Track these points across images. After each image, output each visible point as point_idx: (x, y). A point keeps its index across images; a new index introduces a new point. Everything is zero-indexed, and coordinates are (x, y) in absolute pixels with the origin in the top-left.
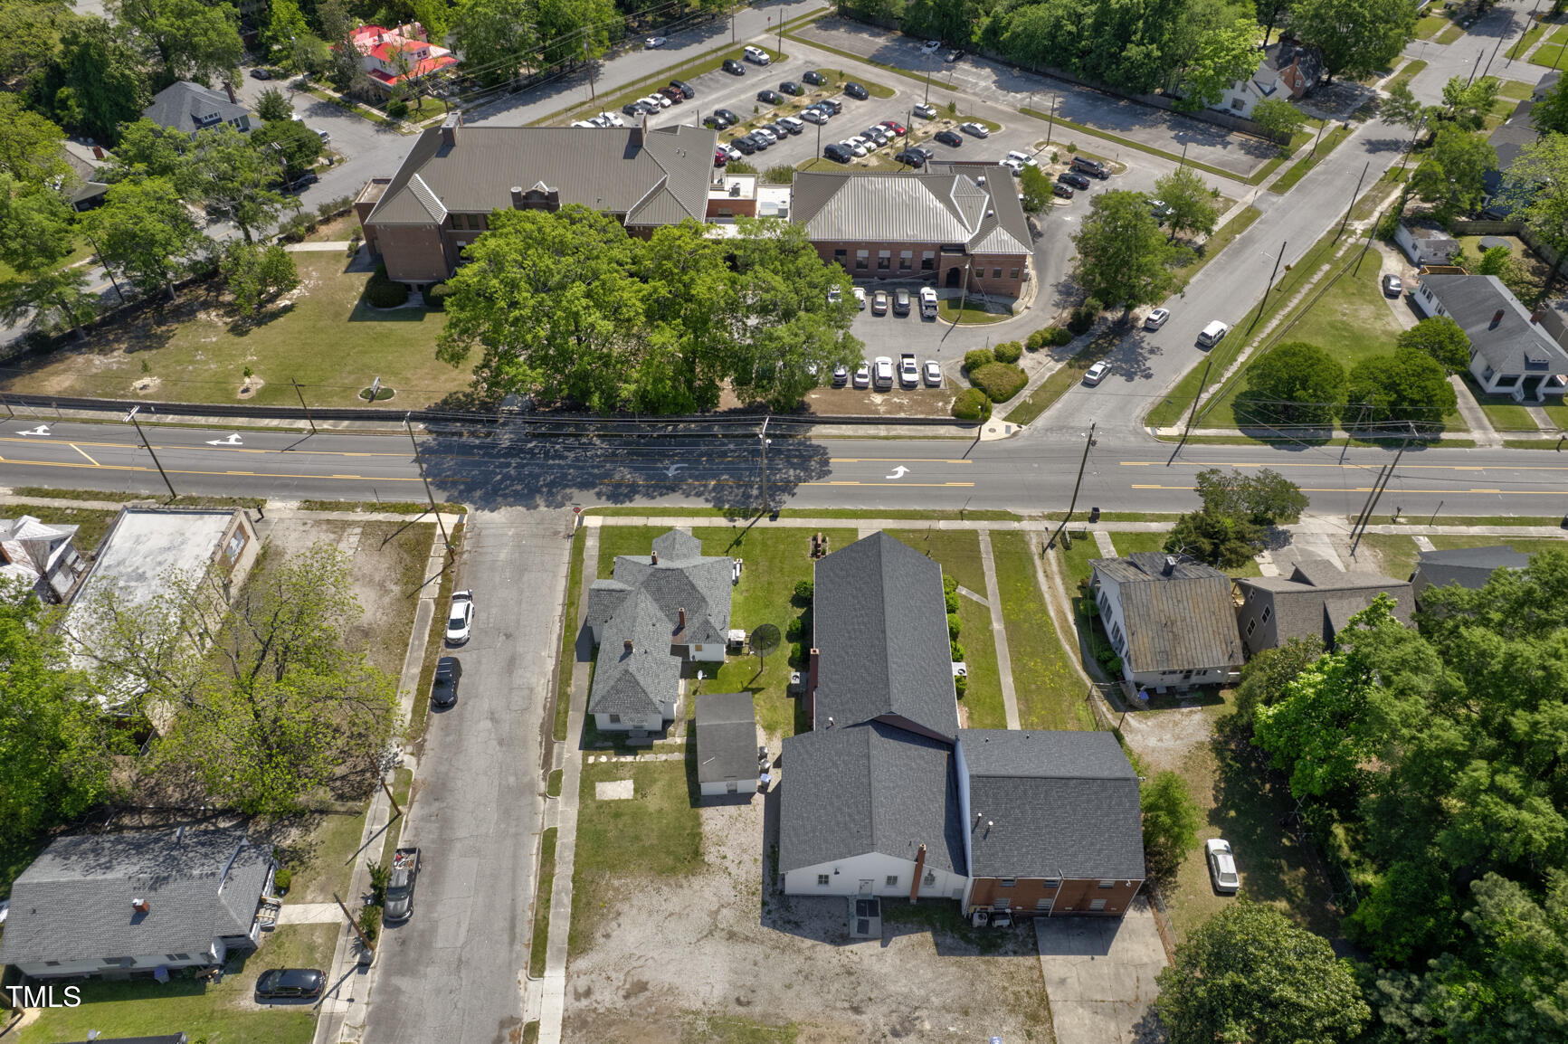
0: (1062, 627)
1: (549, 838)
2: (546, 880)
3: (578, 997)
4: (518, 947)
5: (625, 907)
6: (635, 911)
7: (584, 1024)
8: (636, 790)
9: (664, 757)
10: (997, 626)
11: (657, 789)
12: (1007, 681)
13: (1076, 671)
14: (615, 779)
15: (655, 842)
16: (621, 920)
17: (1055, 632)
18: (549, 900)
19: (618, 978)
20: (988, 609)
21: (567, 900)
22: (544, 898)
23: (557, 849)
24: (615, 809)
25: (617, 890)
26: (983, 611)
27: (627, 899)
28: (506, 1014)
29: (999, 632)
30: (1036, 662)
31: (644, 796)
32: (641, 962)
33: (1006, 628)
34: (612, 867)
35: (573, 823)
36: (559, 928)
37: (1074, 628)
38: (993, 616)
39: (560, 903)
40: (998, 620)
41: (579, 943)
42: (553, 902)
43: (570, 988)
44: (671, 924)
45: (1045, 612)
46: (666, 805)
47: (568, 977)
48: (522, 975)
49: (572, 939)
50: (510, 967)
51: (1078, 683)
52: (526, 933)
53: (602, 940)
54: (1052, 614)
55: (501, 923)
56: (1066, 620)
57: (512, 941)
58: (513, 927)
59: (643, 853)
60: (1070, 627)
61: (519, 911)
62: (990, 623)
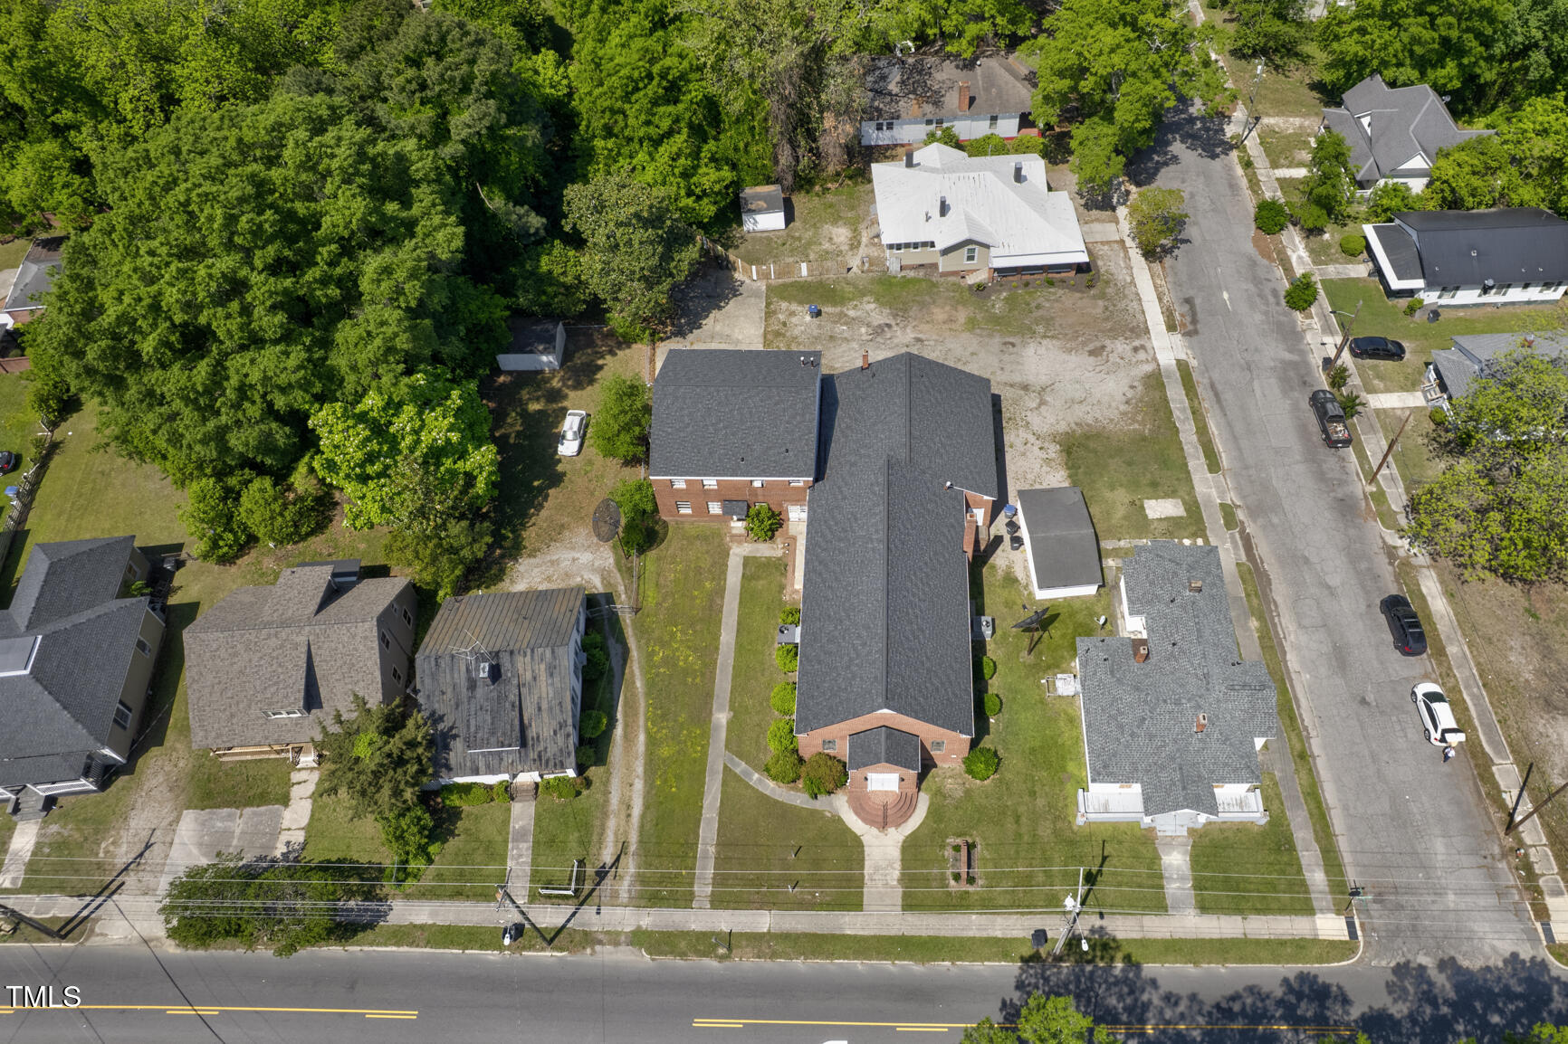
0: (636, 715)
1: (1213, 464)
2: (1202, 431)
3: (1143, 347)
4: (1206, 381)
5: (1123, 408)
6: (1114, 404)
7: (1132, 330)
8: (1142, 508)
9: (1122, 543)
10: (722, 717)
11: (1120, 512)
12: (727, 637)
13: (639, 647)
14: (1167, 519)
15: (1110, 461)
16: (1124, 399)
17: (648, 706)
18: (1193, 413)
19: (1114, 358)
20: (726, 747)
21: (1176, 413)
22: (1197, 414)
23: (1202, 455)
24: (1157, 489)
25: (1134, 421)
26: (736, 745)
27: (1124, 414)
28: (1195, 338)
29: (721, 710)
30: (686, 660)
31: (1133, 503)
32: (1098, 369)
33: (710, 714)
34: (1144, 439)
35: (1196, 478)
36: (1176, 394)
37: (619, 716)
38: (723, 735)
39: (1183, 410)
40: (718, 728)
41: (1155, 381)
42: (1189, 411)
43: (1151, 352)
44: (1079, 395)
45: (652, 742)
46: (1108, 494)
47: (1155, 359)
48: (1193, 363)
49: (1161, 386)
50: (1206, 369)
51: (642, 631)
52: (1203, 391)
53: (1136, 384)
54: (642, 737)
55: (1228, 396)
56: (626, 726)
57: (1213, 386)
58: (1217, 395)
59: (1120, 451)
60: (626, 715)
61: (1216, 406)
62: (730, 723)
